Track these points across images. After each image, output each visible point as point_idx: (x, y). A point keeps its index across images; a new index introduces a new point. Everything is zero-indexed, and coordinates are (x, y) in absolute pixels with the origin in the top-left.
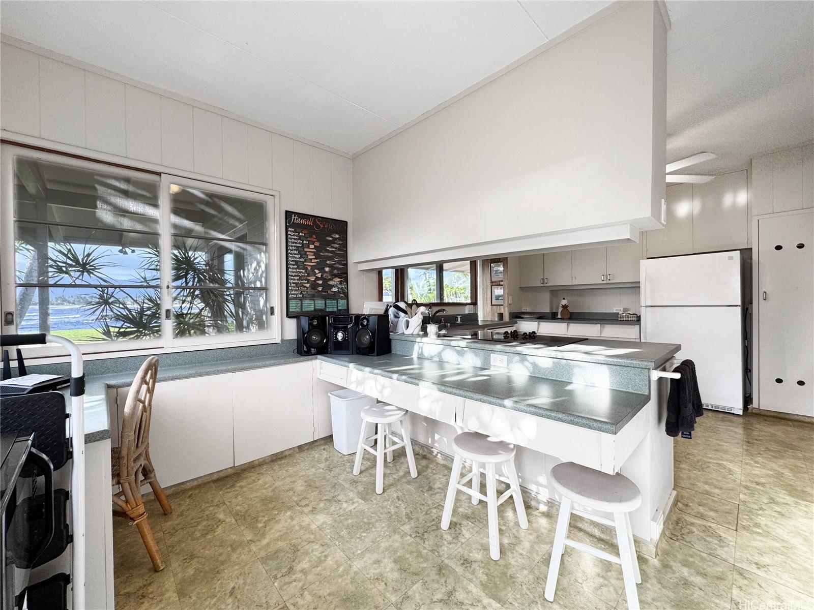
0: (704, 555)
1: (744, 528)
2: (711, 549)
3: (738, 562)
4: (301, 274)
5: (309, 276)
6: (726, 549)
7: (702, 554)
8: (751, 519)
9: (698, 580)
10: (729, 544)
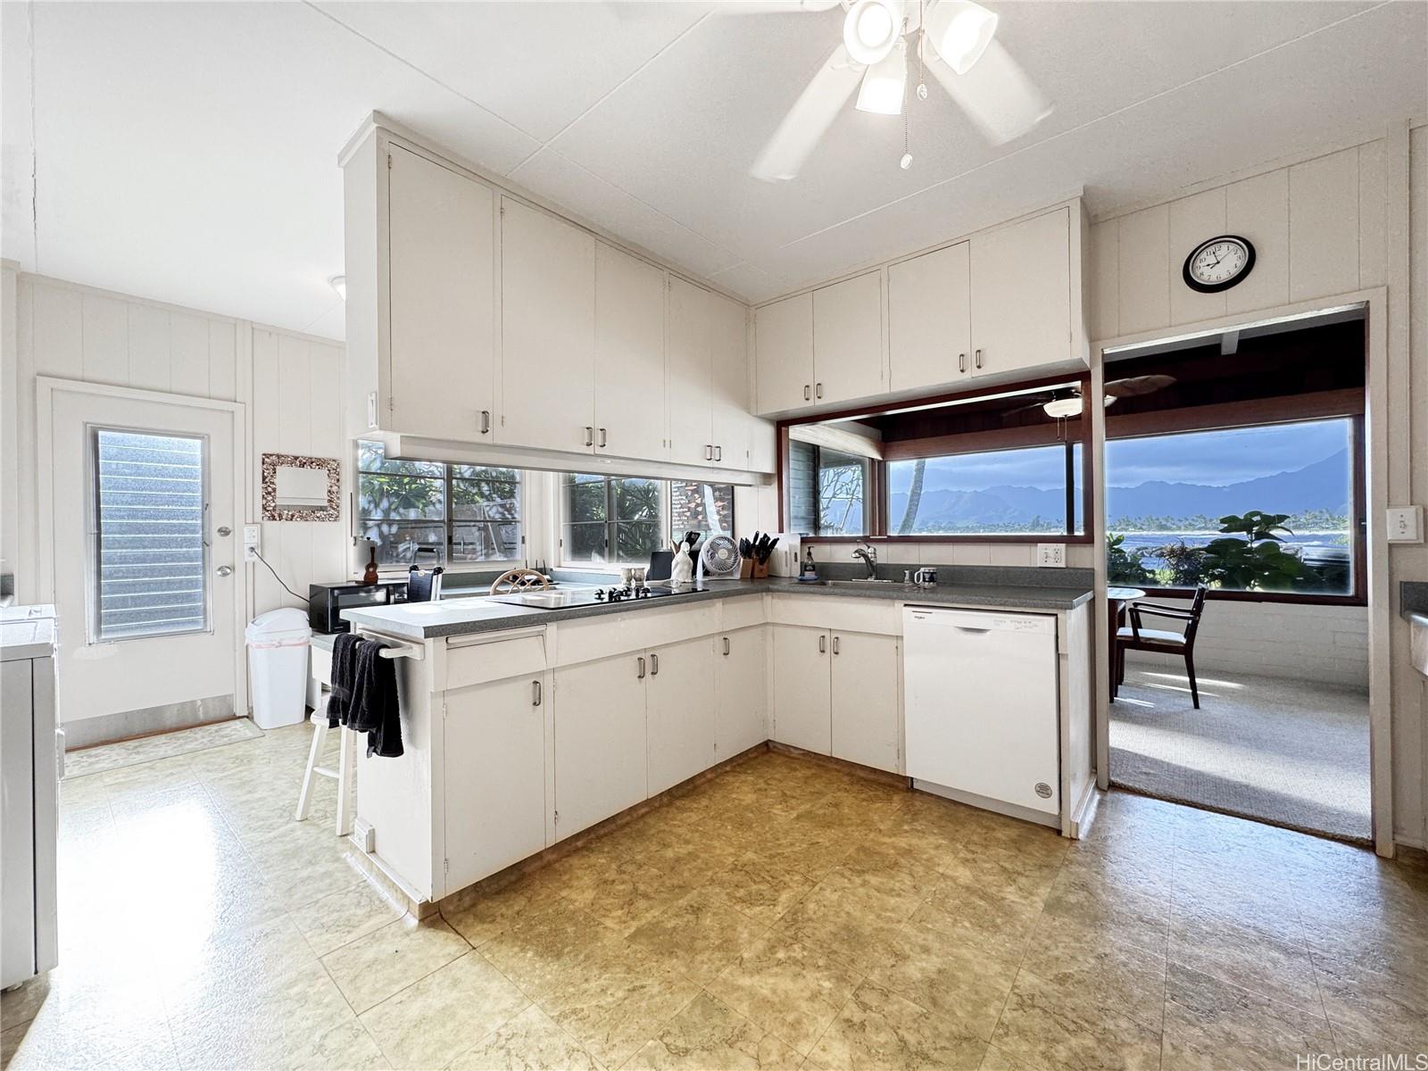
0: (320, 896)
1: (315, 975)
2: (322, 907)
3: (286, 918)
4: (682, 502)
5: (689, 502)
6: (309, 921)
7: (323, 895)
8: (318, 1003)
9: (305, 873)
10: (311, 930)
